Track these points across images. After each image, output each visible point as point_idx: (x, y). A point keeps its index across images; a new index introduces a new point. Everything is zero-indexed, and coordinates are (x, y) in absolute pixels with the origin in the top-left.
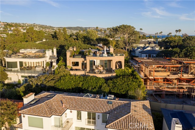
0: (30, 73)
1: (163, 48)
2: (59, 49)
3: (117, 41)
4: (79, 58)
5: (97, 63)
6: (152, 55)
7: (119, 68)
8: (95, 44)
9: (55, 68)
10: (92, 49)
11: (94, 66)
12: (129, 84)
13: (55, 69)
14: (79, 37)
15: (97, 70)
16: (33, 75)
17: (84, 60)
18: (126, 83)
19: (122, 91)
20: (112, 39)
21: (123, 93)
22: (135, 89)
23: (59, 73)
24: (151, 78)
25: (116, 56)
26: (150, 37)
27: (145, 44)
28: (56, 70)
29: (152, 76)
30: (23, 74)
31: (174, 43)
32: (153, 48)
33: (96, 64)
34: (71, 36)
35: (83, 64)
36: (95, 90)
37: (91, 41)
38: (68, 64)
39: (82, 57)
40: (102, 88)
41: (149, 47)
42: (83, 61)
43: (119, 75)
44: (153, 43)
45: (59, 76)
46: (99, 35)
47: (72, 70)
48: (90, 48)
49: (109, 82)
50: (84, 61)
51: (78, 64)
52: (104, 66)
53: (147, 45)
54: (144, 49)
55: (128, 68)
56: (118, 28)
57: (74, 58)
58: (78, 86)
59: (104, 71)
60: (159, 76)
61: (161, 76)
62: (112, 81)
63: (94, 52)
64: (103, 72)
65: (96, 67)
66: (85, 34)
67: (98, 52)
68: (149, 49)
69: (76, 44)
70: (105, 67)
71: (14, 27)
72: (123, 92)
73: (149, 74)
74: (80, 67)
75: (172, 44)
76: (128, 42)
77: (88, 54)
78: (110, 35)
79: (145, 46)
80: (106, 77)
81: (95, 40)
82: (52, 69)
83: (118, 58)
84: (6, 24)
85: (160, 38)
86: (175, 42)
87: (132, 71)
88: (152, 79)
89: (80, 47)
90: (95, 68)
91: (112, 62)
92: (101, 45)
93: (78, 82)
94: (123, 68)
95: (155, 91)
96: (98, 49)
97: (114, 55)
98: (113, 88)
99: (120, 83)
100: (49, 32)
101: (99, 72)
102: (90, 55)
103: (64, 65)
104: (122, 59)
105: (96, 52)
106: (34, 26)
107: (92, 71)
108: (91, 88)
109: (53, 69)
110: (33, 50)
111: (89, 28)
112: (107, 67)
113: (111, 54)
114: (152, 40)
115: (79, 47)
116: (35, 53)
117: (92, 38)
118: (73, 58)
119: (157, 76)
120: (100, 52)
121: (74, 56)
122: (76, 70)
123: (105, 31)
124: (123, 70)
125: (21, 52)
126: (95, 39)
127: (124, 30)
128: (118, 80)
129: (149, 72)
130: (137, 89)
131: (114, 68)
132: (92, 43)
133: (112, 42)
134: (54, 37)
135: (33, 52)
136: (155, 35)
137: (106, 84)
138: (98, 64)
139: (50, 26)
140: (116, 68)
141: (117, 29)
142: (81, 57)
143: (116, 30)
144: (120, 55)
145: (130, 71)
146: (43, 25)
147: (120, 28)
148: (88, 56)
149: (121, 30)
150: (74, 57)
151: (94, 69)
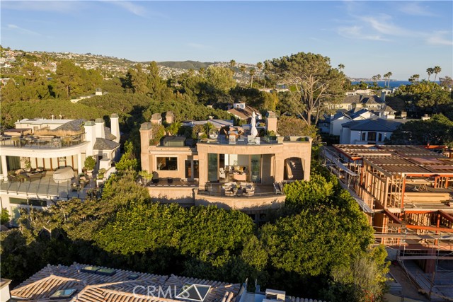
0: (32, 192)
1: (404, 115)
2: (130, 118)
3: (286, 95)
4: (178, 149)
5: (231, 159)
6: (378, 133)
7: (294, 179)
8: (226, 102)
9: (107, 175)
10: (216, 117)
11: (222, 169)
12: (333, 241)
13: (104, 180)
14: (187, 86)
15: (230, 184)
16: (42, 197)
17: (190, 153)
18: (322, 236)
19: (310, 264)
20: (268, 91)
21: (314, 273)
22: (352, 256)
23: (113, 195)
24: (393, 210)
25: (285, 144)
26: (361, 86)
27: (354, 104)
28: (106, 185)
29: (396, 206)
30: (14, 195)
31: (426, 100)
32: (377, 114)
33: (226, 163)
34: (169, 82)
35: (188, 164)
36: (219, 262)
37: (217, 95)
38: (145, 166)
39: (186, 145)
40: (245, 253)
41: (366, 111)
42: (188, 156)
43: (295, 201)
44: (373, 100)
45: (112, 204)
46: (237, 81)
47: (156, 181)
48: (211, 117)
49: (265, 228)
50: (193, 155)
51: (176, 165)
52: (250, 169)
53: (359, 106)
54: (353, 117)
55: (320, 177)
56: (288, 60)
57: (163, 149)
58: (168, 244)
59: (249, 187)
60: (418, 206)
61: (424, 206)
62: (276, 228)
63: (222, 129)
64: (247, 190)
65: (227, 173)
66: (203, 78)
67: (232, 129)
68: (366, 116)
69: (173, 105)
70: (253, 174)
71: (40, 61)
72: (313, 268)
73: (388, 200)
74: (180, 173)
75: (420, 104)
76: (314, 100)
77: (203, 136)
78: (267, 79)
79: (354, 109)
80: (257, 207)
81: (226, 93)
82: (98, 181)
83: (292, 148)
84: (21, 53)
85: (386, 88)
86: (428, 97)
87: (334, 188)
88: (395, 214)
89: (184, 114)
90: (223, 176)
91: (272, 158)
92: (242, 105)
93: (168, 231)
94: (307, 177)
95: (407, 253)
96: (233, 118)
97: (280, 139)
98: (279, 254)
99: (303, 236)
100: (121, 72)
101: (236, 190)
102: (209, 137)
103: (134, 168)
104: (304, 151)
105: (227, 128)
106: (88, 59)
107: (215, 184)
108: (207, 252)
109: (101, 181)
110: (53, 121)
111: (215, 63)
112: (258, 174)
113: (271, 135)
114: (368, 92)
115: (181, 113)
116: (57, 130)
117: (220, 87)
118: (160, 148)
119: (413, 207)
120: (240, 129)
121: (162, 141)
122: (170, 181)
123: (252, 70)
124: (308, 186)
125: (18, 126)
126: (227, 89)
127: (303, 66)
128: (294, 223)
129: (387, 193)
130: (358, 257)
131: (279, 179)
132: (219, 101)
133: (270, 99)
134: (127, 86)
135: (53, 127)
136: (372, 80)
137: (254, 237)
138: (232, 164)
139: (124, 60)
140: (286, 177)
141: (285, 64)
142: (182, 143)
143: (281, 66)
144: (300, 140)
145: (328, 187)
146: (109, 58)
147: (294, 62)
148: (202, 142)
149: (296, 66)
150: (162, 145)
151: (221, 179)
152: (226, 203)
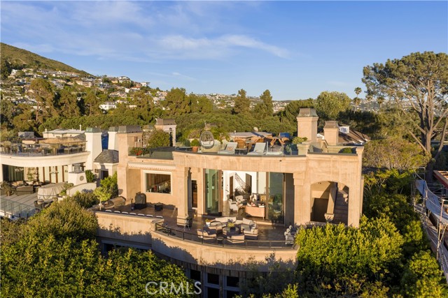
43: (318, 263)
74: (174, 197)
77: (193, 143)
80: (238, 264)
83: (324, 164)
97: (302, 148)
104: (346, 171)
125: (45, 135)
131: (302, 219)
144: (342, 152)
152: (188, 251)
